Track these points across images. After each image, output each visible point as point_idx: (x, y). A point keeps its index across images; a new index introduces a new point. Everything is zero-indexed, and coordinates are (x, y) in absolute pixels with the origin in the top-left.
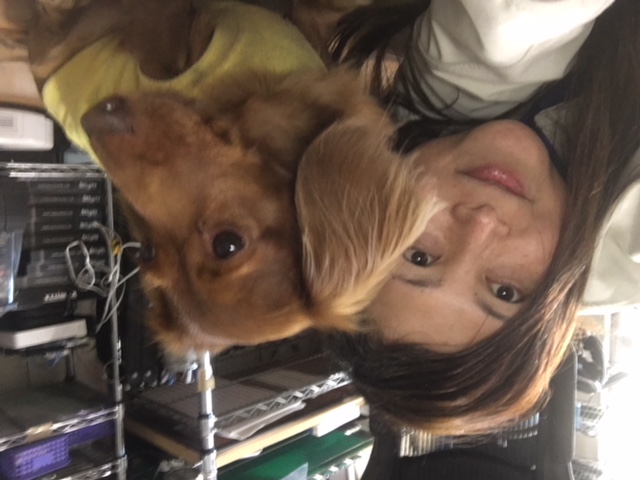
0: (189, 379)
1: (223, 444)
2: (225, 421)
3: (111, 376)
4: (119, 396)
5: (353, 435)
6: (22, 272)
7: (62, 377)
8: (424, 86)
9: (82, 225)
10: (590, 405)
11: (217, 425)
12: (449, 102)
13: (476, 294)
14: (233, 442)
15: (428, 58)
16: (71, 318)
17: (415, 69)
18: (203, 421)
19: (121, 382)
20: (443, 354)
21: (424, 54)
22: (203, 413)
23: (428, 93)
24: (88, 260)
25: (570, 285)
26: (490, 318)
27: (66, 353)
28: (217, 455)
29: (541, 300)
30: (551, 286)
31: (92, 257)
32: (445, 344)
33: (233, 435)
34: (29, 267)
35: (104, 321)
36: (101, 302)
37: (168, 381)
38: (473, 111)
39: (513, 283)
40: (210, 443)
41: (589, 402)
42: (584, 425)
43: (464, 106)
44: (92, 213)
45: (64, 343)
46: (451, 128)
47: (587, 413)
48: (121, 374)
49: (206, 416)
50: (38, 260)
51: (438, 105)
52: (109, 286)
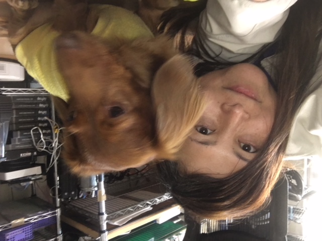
0: (93, 196)
1: (111, 228)
2: (112, 216)
3: (54, 194)
4: (58, 205)
5: (177, 223)
6: (8, 142)
7: (30, 195)
8: (205, 46)
9: (39, 119)
10: (298, 207)
11: (108, 219)
12: (218, 54)
13: (233, 149)
14: (117, 227)
15: (206, 33)
16: (34, 165)
17: (201, 38)
18: (101, 216)
19: (59, 197)
20: (217, 179)
21: (204, 30)
22: (100, 212)
23: (207, 49)
24: (42, 136)
25: (280, 143)
26: (241, 160)
27: (31, 182)
28: (108, 233)
29: (266, 152)
30: (271, 144)
31: (44, 134)
32: (218, 174)
33: (116, 223)
34: (12, 140)
35: (50, 167)
36: (49, 156)
37: (83, 197)
38: (230, 58)
39: (251, 143)
40: (105, 227)
41: (296, 206)
42: (295, 217)
43: (225, 56)
44: (44, 112)
45: (30, 178)
46: (220, 67)
47: (296, 212)
48: (59, 194)
49: (102, 214)
50: (17, 136)
51: (212, 55)
52: (52, 149)
